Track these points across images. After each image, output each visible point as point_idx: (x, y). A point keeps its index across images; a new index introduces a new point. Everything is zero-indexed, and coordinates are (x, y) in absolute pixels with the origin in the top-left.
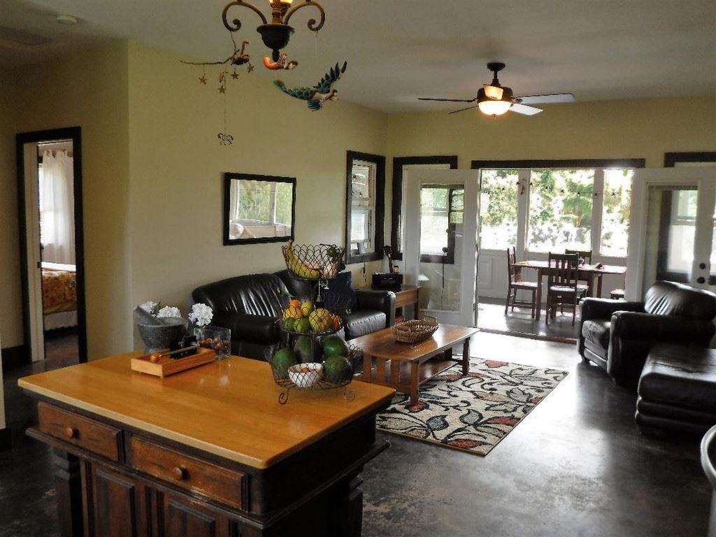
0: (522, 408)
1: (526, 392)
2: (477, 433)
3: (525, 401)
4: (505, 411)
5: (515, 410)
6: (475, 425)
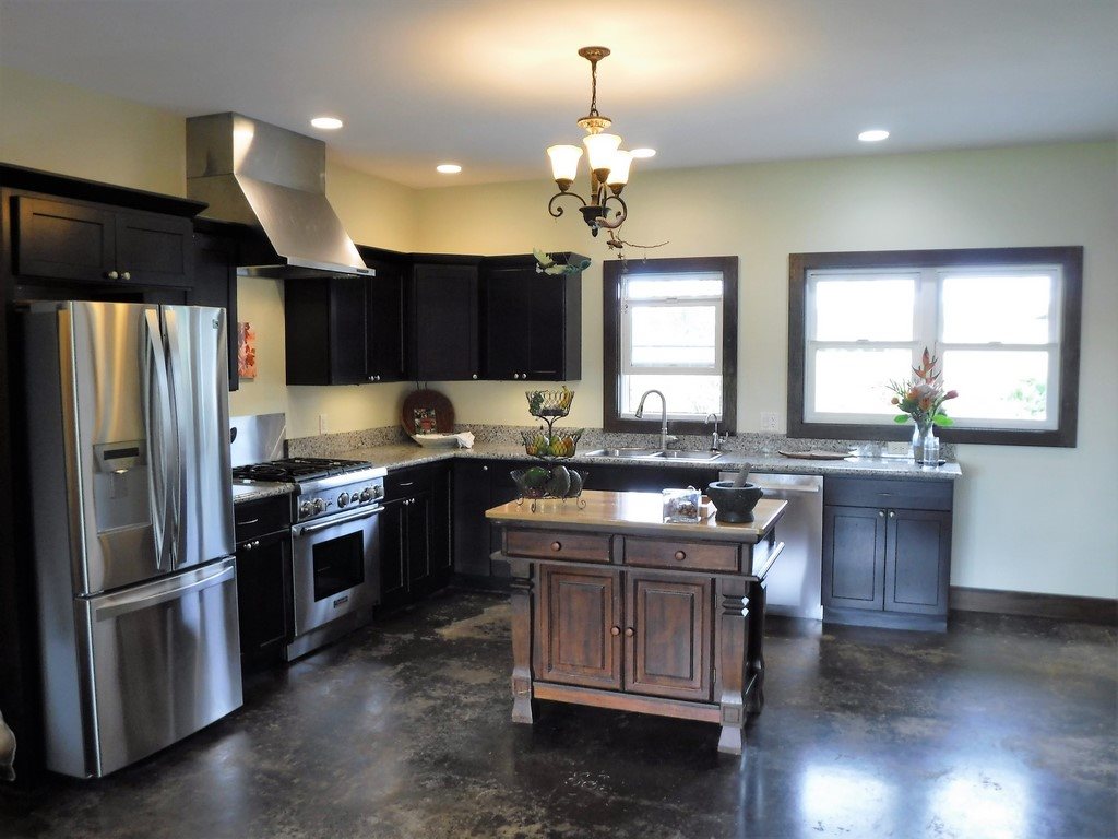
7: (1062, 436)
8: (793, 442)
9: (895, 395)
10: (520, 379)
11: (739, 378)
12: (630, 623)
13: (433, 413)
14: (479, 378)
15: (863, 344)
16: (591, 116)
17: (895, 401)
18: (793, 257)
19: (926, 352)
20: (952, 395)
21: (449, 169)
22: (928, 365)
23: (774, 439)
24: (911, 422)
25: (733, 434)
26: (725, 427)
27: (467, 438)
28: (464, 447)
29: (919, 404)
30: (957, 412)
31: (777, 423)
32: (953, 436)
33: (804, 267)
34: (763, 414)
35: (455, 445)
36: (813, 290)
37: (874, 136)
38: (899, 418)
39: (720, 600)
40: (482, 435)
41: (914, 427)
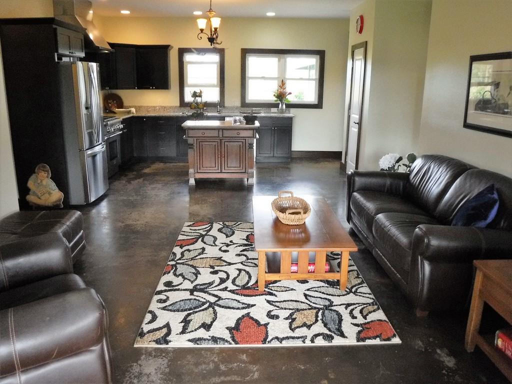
0: (177, 258)
1: (180, 279)
2: (197, 231)
3: (178, 266)
4: (189, 250)
5: (182, 254)
6: (203, 236)
7: (319, 105)
8: (242, 109)
9: (274, 94)
10: (153, 89)
11: (225, 89)
12: (223, 153)
13: (115, 102)
14: (138, 89)
15: (263, 78)
16: (210, 11)
17: (275, 95)
18: (242, 49)
19: (283, 81)
20: (290, 93)
21: (125, 12)
22: (283, 84)
23: (237, 108)
24: (279, 102)
25: (224, 107)
26: (221, 104)
27: (133, 110)
28: (133, 113)
29: (281, 96)
30: (291, 99)
31: (238, 103)
32: (290, 106)
33: (245, 52)
34: (233, 100)
35: (129, 112)
36: (248, 60)
37: (271, 14)
38: (276, 101)
39: (247, 145)
40: (138, 108)
41: (279, 103)
